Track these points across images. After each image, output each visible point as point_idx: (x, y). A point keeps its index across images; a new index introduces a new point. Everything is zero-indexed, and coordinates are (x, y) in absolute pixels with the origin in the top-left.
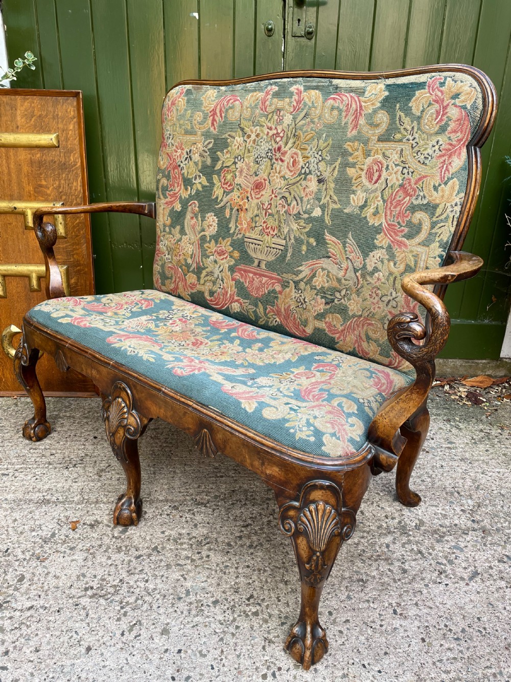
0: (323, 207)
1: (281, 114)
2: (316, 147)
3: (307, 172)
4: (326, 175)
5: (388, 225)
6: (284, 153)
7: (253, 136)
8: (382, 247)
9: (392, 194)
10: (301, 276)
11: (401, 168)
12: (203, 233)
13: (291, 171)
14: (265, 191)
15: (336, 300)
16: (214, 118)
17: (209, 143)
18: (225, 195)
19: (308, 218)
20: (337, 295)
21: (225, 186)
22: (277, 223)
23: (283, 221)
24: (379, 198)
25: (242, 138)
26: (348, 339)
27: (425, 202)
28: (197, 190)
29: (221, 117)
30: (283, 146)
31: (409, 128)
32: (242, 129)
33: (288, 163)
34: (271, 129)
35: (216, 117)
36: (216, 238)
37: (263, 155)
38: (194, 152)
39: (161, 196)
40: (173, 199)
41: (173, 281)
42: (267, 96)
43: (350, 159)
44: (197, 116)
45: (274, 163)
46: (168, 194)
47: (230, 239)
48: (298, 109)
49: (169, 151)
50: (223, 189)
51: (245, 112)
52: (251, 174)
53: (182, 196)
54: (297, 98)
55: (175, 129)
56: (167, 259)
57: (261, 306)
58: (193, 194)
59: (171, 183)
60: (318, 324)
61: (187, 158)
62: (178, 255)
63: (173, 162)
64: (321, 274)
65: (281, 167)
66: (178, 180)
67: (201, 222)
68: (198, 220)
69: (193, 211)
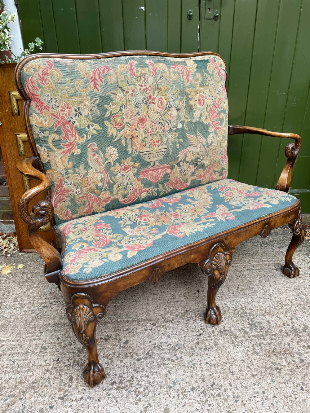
0: (182, 122)
1: (146, 77)
2: (171, 93)
3: (170, 107)
4: (180, 106)
5: (212, 122)
6: (154, 99)
7: (130, 92)
8: (212, 132)
9: (210, 109)
10: (179, 160)
11: (211, 97)
12: (107, 162)
13: (161, 108)
14: (147, 122)
15: (199, 163)
16: (95, 82)
17: (96, 100)
18: (118, 132)
19: (176, 130)
20: (199, 160)
21: (117, 126)
22: (159, 138)
23: (162, 135)
24: (206, 112)
25: (122, 94)
26: (207, 177)
27: (223, 109)
28: (93, 134)
29: (102, 81)
30: (152, 95)
31: (210, 80)
32: (122, 89)
33: (157, 104)
34: (142, 86)
36: (119, 161)
37: (140, 102)
38: (83, 108)
39: (55, 149)
40: (70, 147)
41: (86, 206)
42: (132, 66)
43: (190, 96)
44: (78, 82)
45: (149, 105)
46: (63, 145)
47: (130, 157)
48: (156, 74)
49: (54, 112)
50: (116, 129)
51: (120, 77)
52: (134, 114)
53: (79, 142)
54: (152, 67)
55: (56, 93)
56: (76, 193)
57: (161, 186)
58: (89, 138)
59: (64, 136)
60: (193, 178)
61: (77, 114)
62: (88, 185)
63: (62, 119)
64: (189, 154)
65: (154, 106)
66: (72, 132)
67: (103, 155)
68: (99, 155)
69: (93, 150)
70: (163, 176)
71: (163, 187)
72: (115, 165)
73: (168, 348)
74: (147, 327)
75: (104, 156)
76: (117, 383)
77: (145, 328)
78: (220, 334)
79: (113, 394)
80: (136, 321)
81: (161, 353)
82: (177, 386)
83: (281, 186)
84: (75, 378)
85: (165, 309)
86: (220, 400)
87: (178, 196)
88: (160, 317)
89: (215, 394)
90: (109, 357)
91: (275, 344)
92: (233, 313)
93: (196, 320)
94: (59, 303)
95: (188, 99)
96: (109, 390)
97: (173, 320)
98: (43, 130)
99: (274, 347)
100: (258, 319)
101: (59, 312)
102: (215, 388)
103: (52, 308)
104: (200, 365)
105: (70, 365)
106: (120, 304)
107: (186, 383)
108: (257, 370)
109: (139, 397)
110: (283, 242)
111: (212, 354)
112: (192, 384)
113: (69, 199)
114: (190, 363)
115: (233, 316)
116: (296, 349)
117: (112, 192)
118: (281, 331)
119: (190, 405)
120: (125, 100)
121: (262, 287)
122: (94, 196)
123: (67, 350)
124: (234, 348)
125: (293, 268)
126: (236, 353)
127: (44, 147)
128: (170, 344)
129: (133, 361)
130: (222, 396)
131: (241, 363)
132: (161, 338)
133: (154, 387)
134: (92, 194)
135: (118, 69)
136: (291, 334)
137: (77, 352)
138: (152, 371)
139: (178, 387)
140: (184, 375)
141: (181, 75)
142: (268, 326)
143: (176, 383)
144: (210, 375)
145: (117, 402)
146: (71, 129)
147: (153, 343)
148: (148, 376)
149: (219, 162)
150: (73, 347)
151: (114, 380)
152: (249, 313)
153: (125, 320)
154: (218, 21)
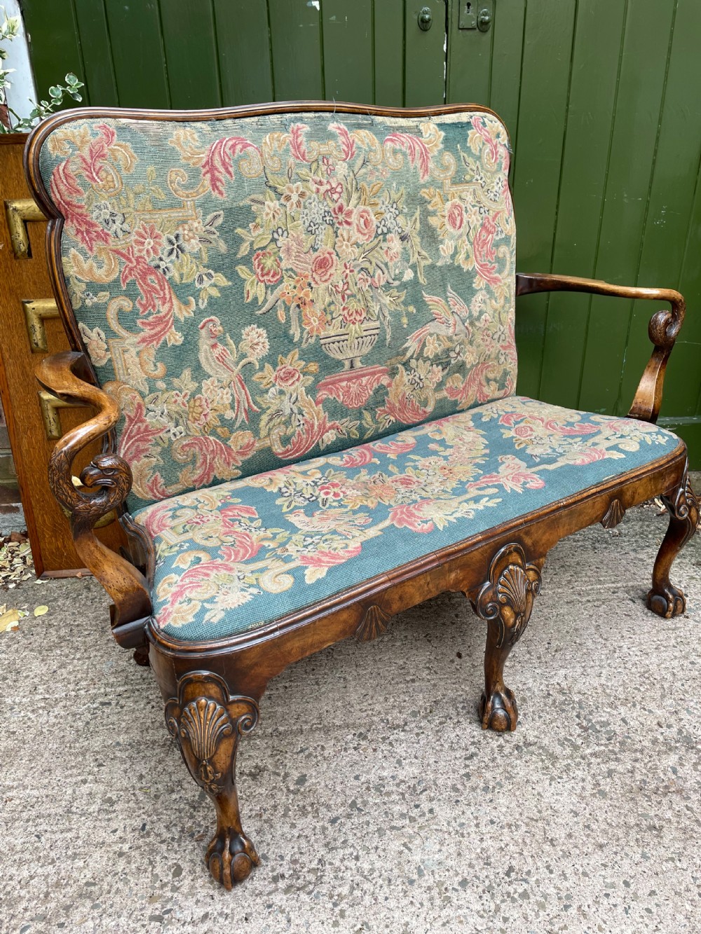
0: (414, 268)
1: (330, 162)
2: (388, 200)
3: (385, 231)
4: (407, 230)
5: (481, 266)
6: (349, 214)
7: (295, 198)
8: (481, 289)
9: (476, 236)
11: (478, 209)
12: (244, 362)
13: (365, 234)
14: (334, 268)
15: (453, 362)
16: (213, 175)
17: (216, 217)
18: (269, 292)
19: (400, 285)
20: (453, 354)
21: (266, 278)
22: (362, 303)
23: (369, 299)
24: (467, 242)
25: (277, 202)
26: (470, 393)
27: (503, 236)
28: (211, 297)
29: (229, 173)
30: (345, 204)
31: (475, 168)
32: (275, 190)
33: (357, 225)
34: (321, 183)
35: (217, 174)
37: (318, 221)
38: (187, 237)
39: (123, 333)
40: (158, 329)
41: (198, 465)
42: (297, 137)
43: (430, 207)
44: (174, 175)
45: (338, 228)
46: (143, 323)
47: (297, 350)
48: (352, 155)
49: (120, 245)
50: (263, 284)
51: (270, 162)
52: (305, 250)
53: (180, 317)
54: (344, 140)
55: (124, 203)
56: (175, 435)
57: (367, 415)
58: (202, 307)
59: (144, 302)
60: (439, 396)
61: (173, 250)
62: (202, 417)
63: (138, 263)
64: (431, 341)
65: (349, 231)
66: (162, 293)
67: (234, 347)
68: (226, 345)
69: (212, 335)
70: (371, 393)
71: (373, 418)
72: (262, 369)
73: (400, 790)
74: (346, 743)
75: (237, 347)
76: (287, 876)
77: (342, 746)
78: (516, 752)
79: (280, 904)
80: (320, 729)
81: (385, 803)
82: (426, 878)
83: (640, 409)
84: (188, 869)
85: (386, 699)
86: (528, 907)
87: (408, 437)
88: (375, 719)
89: (515, 892)
90: (264, 817)
91: (644, 771)
92: (542, 704)
93: (458, 722)
94: (137, 693)
95: (426, 214)
96: (270, 893)
97: (406, 724)
98: (94, 287)
99: (642, 777)
100: (601, 716)
101: (138, 715)
102: (516, 880)
103: (122, 707)
104: (477, 825)
105: (173, 839)
106: (282, 690)
107: (448, 870)
108: (607, 833)
109: (339, 908)
110: (642, 538)
111: (502, 800)
112: (460, 872)
113: (159, 449)
114: (453, 823)
115: (542, 711)
116: (692, 781)
117: (256, 432)
118: (655, 741)
119: (461, 922)
120: (284, 216)
121: (603, 642)
122: (216, 442)
123: (163, 803)
124: (550, 784)
125: (671, 596)
126: (557, 794)
127: (97, 329)
128: (404, 781)
129: (321, 824)
130: (532, 896)
131: (570, 819)
132: (383, 768)
133: (374, 882)
134: (211, 438)
135: (265, 143)
136: (676, 748)
137: (187, 807)
138: (367, 844)
139: (429, 880)
140: (440, 851)
141: (410, 158)
142: (625, 729)
143: (425, 872)
144: (502, 849)
145: (289, 921)
146: (161, 286)
147: (363, 779)
148: (357, 858)
149: (497, 358)
150: (178, 797)
151: (280, 870)
152: (580, 703)
153: (295, 728)
154: (489, 34)
